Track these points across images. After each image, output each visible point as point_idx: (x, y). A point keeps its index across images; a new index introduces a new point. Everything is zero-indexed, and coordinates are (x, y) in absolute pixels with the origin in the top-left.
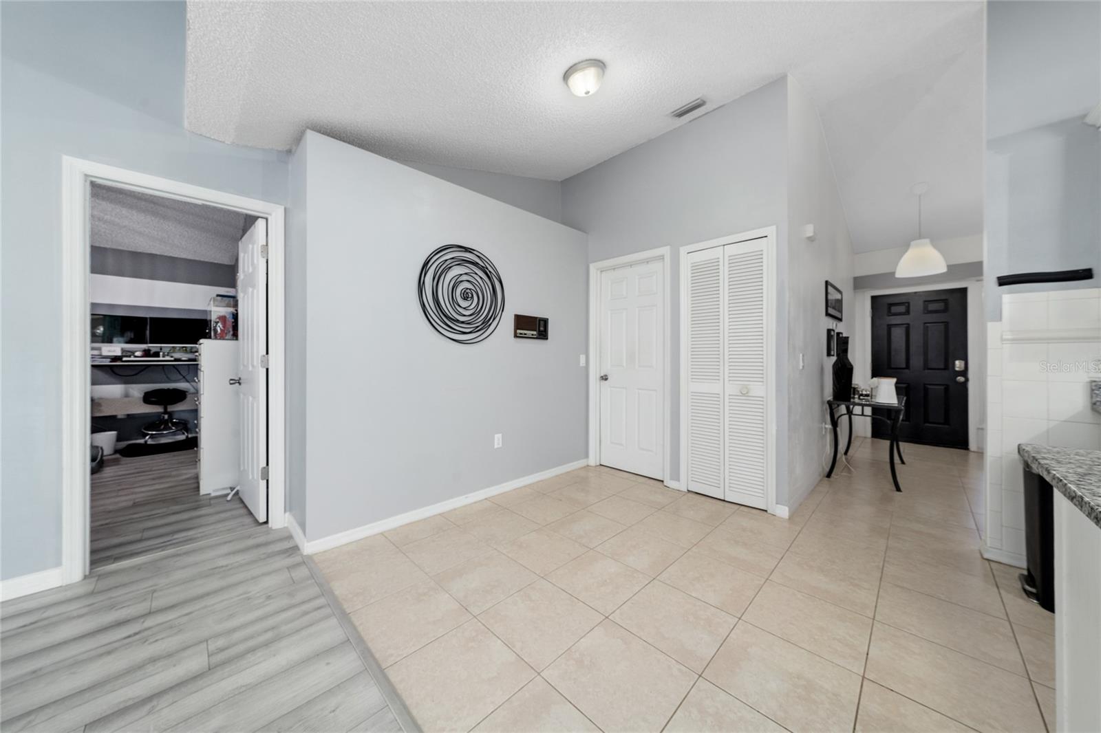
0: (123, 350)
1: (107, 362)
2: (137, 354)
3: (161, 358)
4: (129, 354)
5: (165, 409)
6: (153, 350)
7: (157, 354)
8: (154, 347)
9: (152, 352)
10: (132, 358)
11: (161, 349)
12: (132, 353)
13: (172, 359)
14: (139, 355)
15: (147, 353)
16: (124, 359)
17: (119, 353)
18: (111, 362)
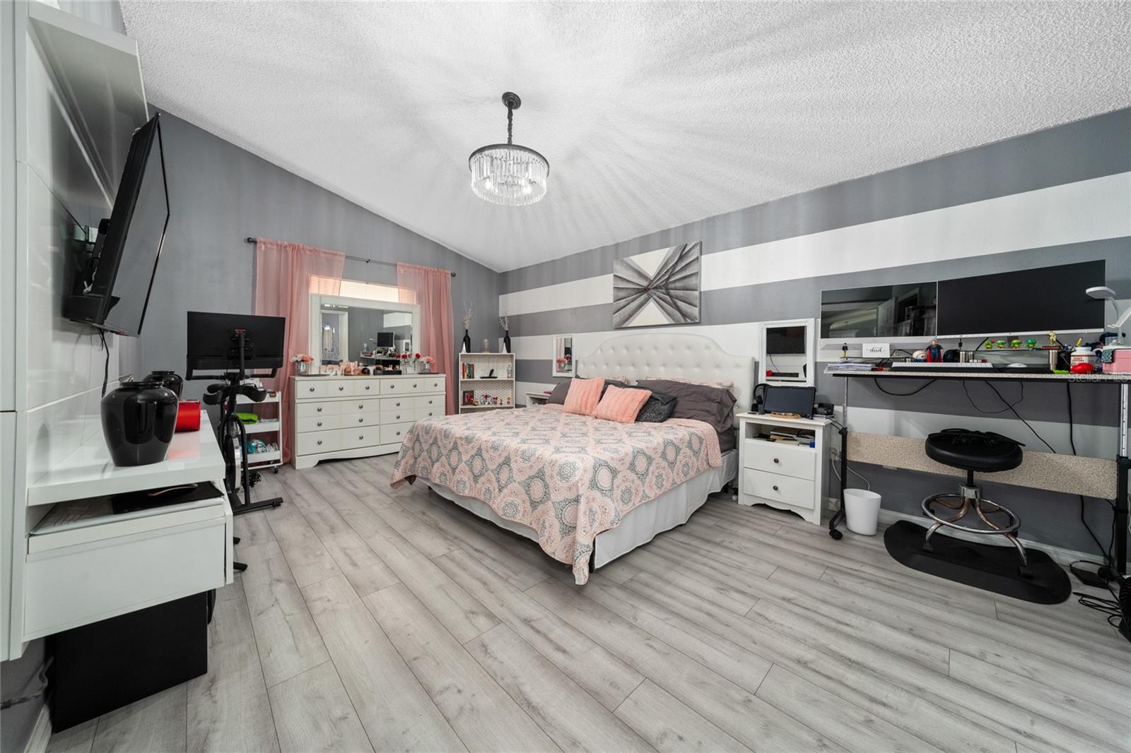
0: (893, 349)
1: (866, 370)
2: (916, 355)
3: (962, 364)
4: (903, 355)
5: (970, 476)
6: (945, 348)
7: (954, 356)
8: (948, 341)
9: (943, 352)
10: (908, 364)
11: (960, 345)
12: (907, 353)
13: (989, 365)
14: (920, 357)
15: (934, 353)
16: (895, 364)
17: (886, 354)
18: (873, 370)
